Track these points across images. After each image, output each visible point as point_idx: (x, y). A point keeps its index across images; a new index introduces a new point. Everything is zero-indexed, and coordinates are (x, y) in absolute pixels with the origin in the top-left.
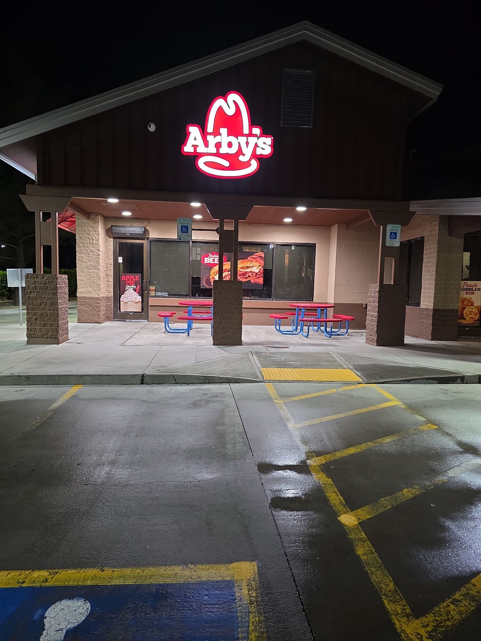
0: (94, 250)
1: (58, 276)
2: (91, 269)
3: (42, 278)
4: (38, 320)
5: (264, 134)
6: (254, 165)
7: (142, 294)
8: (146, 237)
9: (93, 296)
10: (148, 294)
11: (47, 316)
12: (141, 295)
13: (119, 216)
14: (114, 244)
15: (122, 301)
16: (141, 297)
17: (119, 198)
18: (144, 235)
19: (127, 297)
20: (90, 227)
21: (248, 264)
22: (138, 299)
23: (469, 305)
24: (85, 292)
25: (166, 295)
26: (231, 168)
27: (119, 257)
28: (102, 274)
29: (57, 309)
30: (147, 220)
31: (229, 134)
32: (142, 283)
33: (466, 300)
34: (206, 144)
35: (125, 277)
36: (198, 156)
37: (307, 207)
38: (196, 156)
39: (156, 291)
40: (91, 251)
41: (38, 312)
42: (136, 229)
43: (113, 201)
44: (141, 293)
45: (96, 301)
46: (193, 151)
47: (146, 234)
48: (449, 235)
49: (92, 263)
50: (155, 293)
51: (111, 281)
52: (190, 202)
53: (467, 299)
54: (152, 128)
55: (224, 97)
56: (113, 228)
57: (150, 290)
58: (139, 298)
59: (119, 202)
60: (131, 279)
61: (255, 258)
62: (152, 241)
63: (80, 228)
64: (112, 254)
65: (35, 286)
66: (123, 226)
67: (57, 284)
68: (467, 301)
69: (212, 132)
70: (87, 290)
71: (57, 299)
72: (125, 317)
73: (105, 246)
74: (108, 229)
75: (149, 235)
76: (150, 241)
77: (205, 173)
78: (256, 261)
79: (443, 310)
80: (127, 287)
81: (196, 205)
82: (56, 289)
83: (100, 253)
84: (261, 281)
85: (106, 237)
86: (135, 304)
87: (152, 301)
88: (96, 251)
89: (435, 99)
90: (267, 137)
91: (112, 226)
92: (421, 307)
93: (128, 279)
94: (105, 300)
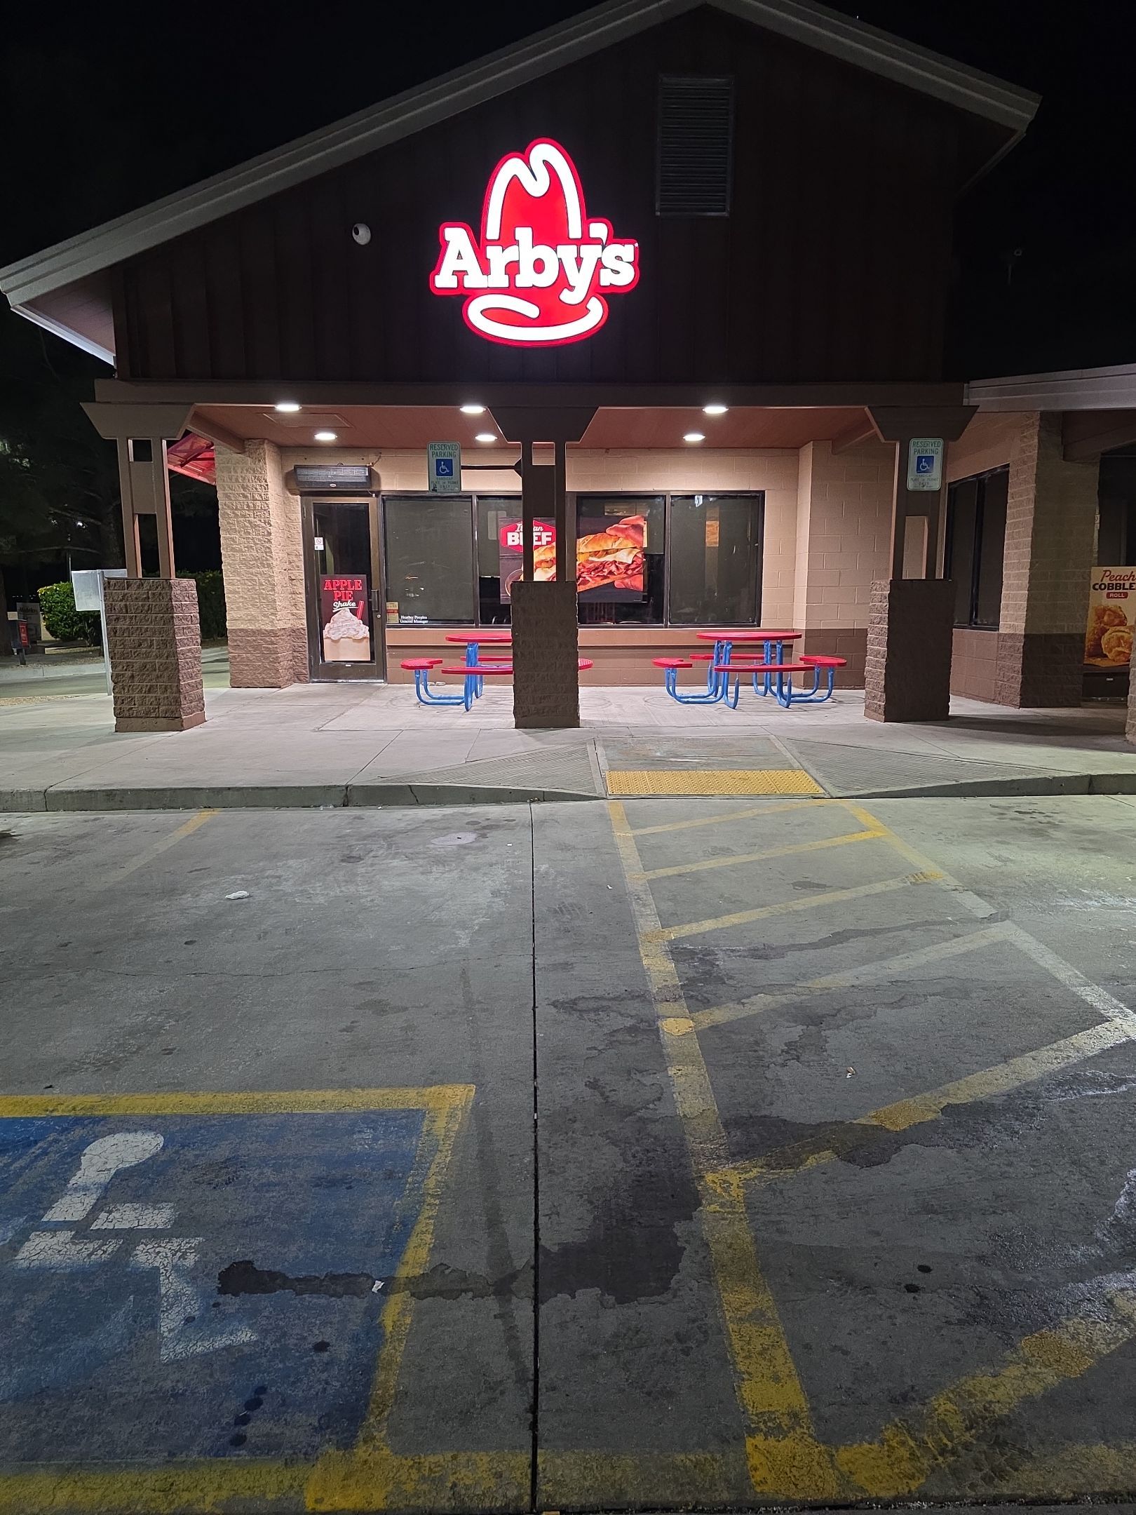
0: (259, 523)
1: (174, 580)
2: (252, 566)
3: (138, 588)
4: (136, 679)
5: (617, 236)
6: (596, 312)
7: (369, 621)
8: (375, 488)
9: (262, 627)
10: (384, 620)
11: (155, 670)
12: (368, 623)
13: (307, 443)
14: (302, 509)
15: (327, 638)
16: (368, 628)
17: (300, 401)
18: (369, 485)
19: (338, 629)
20: (247, 470)
21: (609, 545)
22: (361, 632)
23: (1115, 623)
24: (244, 620)
25: (424, 622)
26: (544, 320)
27: (316, 538)
28: (278, 579)
29: (175, 654)
30: (375, 450)
31: (536, 241)
32: (369, 596)
33: (1108, 612)
34: (485, 268)
35: (332, 583)
36: (468, 297)
37: (728, 404)
38: (464, 296)
39: (400, 613)
40: (252, 527)
41: (136, 663)
42: (351, 471)
43: (288, 408)
44: (367, 618)
45: (267, 639)
46: (454, 285)
47: (374, 482)
48: (1064, 459)
49: (254, 553)
50: (400, 617)
51: (300, 593)
52: (461, 404)
53: (1109, 610)
54: (363, 236)
55: (523, 152)
56: (299, 471)
57: (387, 612)
58: (364, 631)
59: (302, 412)
60: (344, 587)
61: (622, 530)
62: (387, 499)
63: (226, 474)
64: (301, 531)
65: (126, 605)
66: (320, 467)
67: (171, 599)
68: (1109, 615)
69: (497, 237)
70: (248, 615)
71: (174, 633)
72: (334, 672)
73: (284, 515)
74: (288, 473)
75: (379, 484)
76: (383, 499)
77: (485, 337)
78: (627, 537)
79: (1048, 637)
80: (337, 604)
81: (473, 410)
82: (170, 609)
83: (272, 530)
84: (638, 582)
85: (284, 493)
86: (356, 644)
87: (392, 637)
88: (263, 524)
89: (1022, 129)
90: (623, 244)
91: (296, 467)
92: (1000, 632)
93: (338, 588)
94: (290, 635)
